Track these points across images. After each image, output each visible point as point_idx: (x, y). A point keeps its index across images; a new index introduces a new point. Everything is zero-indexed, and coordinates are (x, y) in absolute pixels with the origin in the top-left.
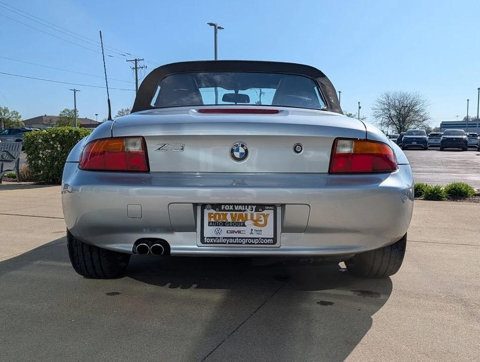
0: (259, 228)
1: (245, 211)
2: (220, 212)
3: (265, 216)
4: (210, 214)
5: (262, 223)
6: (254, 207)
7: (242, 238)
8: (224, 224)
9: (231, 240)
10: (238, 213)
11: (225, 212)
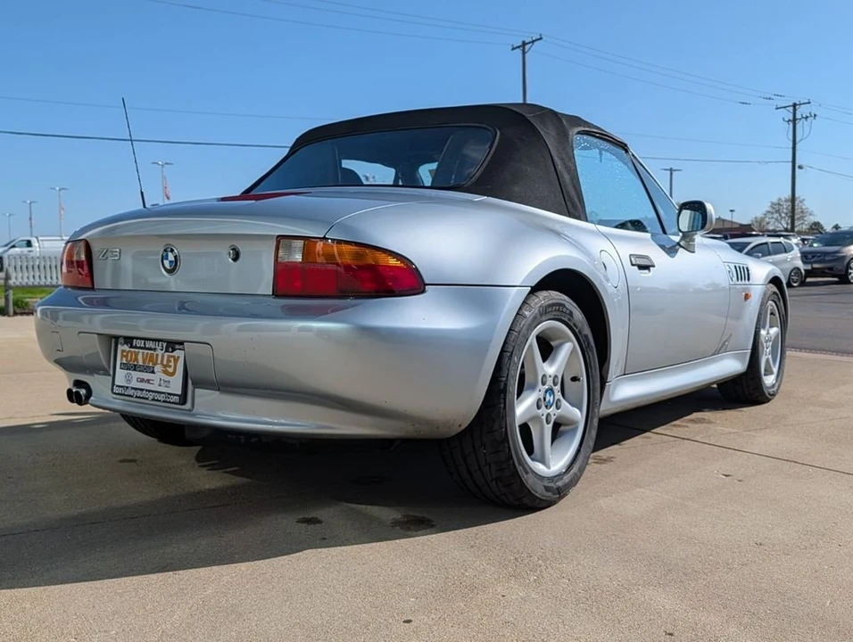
0: (167, 378)
1: (155, 349)
2: (133, 350)
3: (176, 360)
4: (123, 351)
5: (171, 370)
6: (165, 345)
7: (150, 391)
8: (135, 368)
9: (139, 393)
10: (149, 352)
11: (137, 350)
